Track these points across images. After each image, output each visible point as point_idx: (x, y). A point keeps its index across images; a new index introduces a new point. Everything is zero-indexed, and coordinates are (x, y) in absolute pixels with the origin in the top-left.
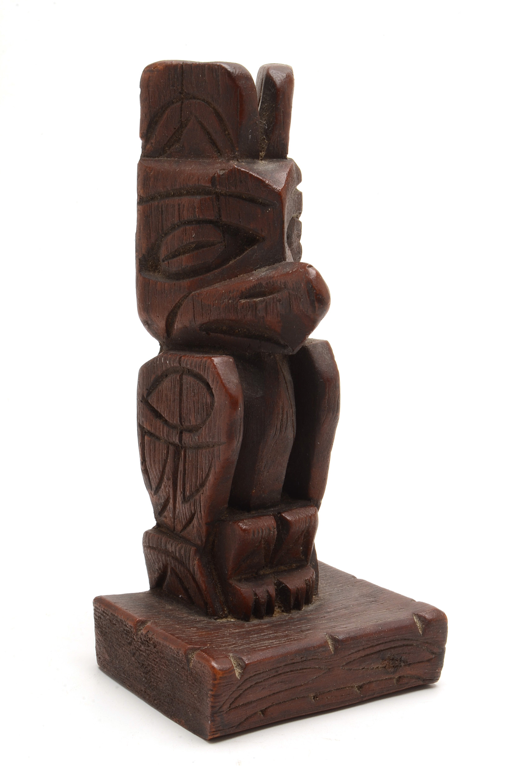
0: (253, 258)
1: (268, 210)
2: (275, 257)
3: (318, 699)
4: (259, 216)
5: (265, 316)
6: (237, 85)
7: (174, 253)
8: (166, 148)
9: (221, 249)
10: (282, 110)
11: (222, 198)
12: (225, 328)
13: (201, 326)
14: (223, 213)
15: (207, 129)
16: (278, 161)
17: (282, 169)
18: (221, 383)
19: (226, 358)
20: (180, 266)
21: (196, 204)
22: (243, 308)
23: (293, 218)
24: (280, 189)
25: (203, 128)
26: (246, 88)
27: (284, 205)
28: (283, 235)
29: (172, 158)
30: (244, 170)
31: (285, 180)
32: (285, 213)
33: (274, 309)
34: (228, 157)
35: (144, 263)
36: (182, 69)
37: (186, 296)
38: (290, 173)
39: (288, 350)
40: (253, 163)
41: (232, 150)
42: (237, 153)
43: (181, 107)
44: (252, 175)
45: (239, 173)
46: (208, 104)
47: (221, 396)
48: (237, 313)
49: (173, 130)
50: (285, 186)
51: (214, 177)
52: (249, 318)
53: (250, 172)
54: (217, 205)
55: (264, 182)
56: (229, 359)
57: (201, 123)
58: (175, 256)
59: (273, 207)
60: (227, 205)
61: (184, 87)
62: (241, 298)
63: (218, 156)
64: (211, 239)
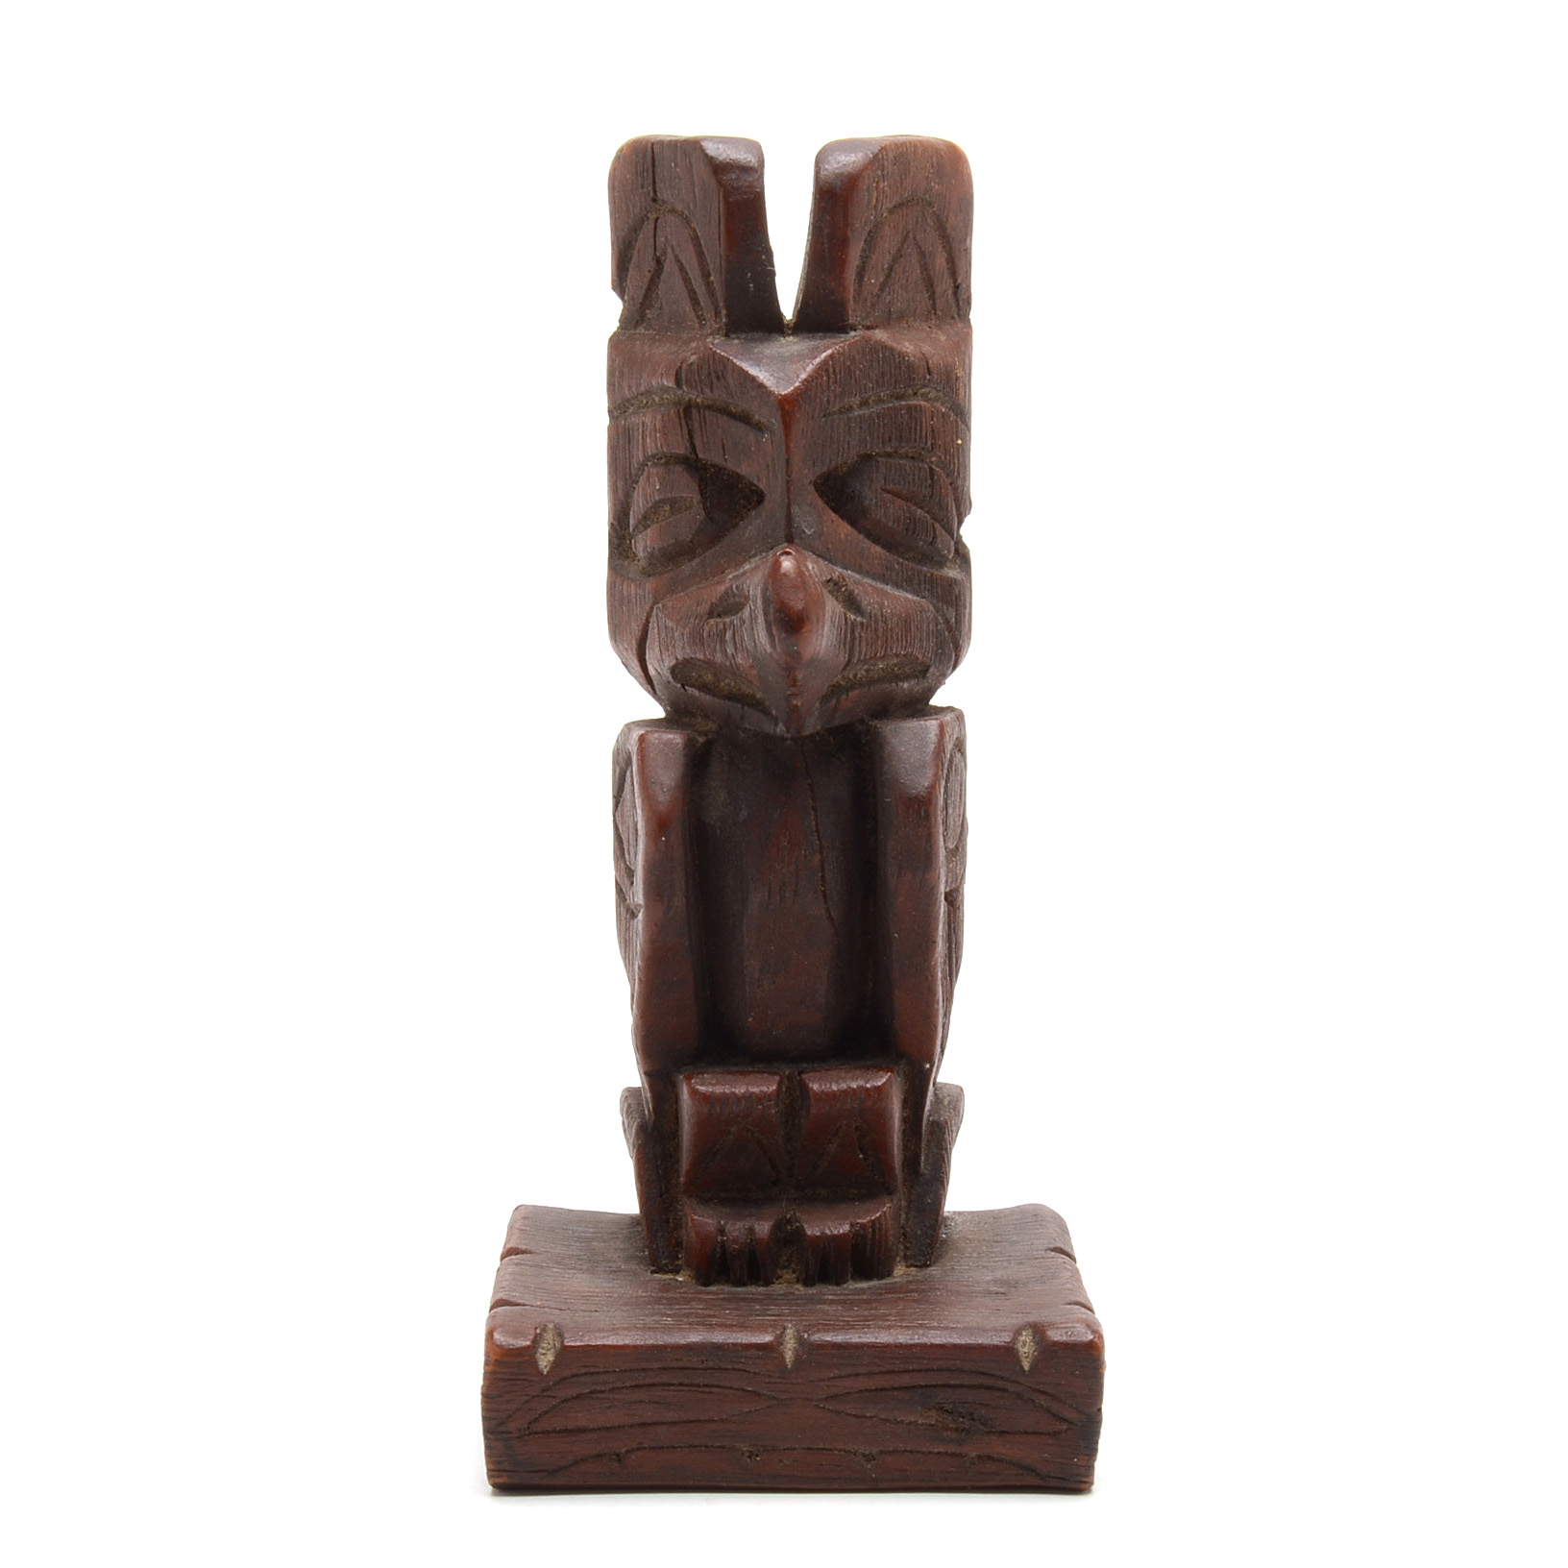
0: (746, 536)
1: (765, 437)
2: (775, 535)
3: (758, 1459)
4: (753, 449)
5: (735, 653)
6: (720, 183)
7: (645, 521)
8: (647, 311)
9: (701, 516)
10: (826, 231)
11: (694, 411)
12: (709, 678)
13: (673, 670)
14: (697, 442)
15: (687, 273)
16: (825, 338)
17: (814, 353)
18: (640, 785)
19: (671, 736)
20: (645, 547)
21: (657, 423)
22: (710, 635)
23: (870, 456)
24: (783, 393)
25: (682, 269)
26: (738, 188)
27: (787, 426)
28: (788, 490)
29: (650, 332)
30: (723, 354)
31: (803, 376)
32: (792, 445)
33: (742, 639)
34: (711, 328)
35: (616, 541)
36: (653, 152)
37: (652, 608)
38: (825, 362)
39: (781, 729)
40: (762, 341)
41: (717, 314)
42: (724, 320)
43: (655, 228)
44: (734, 364)
45: (714, 359)
46: (687, 221)
47: (639, 811)
48: (703, 645)
49: (649, 275)
50: (796, 389)
51: (680, 368)
52: (719, 658)
53: (731, 358)
54: (687, 425)
55: (753, 379)
56: (676, 738)
57: (678, 261)
58: (646, 527)
59: (771, 432)
60: (703, 424)
61: (657, 189)
62: (711, 615)
63: (702, 327)
64: (685, 495)
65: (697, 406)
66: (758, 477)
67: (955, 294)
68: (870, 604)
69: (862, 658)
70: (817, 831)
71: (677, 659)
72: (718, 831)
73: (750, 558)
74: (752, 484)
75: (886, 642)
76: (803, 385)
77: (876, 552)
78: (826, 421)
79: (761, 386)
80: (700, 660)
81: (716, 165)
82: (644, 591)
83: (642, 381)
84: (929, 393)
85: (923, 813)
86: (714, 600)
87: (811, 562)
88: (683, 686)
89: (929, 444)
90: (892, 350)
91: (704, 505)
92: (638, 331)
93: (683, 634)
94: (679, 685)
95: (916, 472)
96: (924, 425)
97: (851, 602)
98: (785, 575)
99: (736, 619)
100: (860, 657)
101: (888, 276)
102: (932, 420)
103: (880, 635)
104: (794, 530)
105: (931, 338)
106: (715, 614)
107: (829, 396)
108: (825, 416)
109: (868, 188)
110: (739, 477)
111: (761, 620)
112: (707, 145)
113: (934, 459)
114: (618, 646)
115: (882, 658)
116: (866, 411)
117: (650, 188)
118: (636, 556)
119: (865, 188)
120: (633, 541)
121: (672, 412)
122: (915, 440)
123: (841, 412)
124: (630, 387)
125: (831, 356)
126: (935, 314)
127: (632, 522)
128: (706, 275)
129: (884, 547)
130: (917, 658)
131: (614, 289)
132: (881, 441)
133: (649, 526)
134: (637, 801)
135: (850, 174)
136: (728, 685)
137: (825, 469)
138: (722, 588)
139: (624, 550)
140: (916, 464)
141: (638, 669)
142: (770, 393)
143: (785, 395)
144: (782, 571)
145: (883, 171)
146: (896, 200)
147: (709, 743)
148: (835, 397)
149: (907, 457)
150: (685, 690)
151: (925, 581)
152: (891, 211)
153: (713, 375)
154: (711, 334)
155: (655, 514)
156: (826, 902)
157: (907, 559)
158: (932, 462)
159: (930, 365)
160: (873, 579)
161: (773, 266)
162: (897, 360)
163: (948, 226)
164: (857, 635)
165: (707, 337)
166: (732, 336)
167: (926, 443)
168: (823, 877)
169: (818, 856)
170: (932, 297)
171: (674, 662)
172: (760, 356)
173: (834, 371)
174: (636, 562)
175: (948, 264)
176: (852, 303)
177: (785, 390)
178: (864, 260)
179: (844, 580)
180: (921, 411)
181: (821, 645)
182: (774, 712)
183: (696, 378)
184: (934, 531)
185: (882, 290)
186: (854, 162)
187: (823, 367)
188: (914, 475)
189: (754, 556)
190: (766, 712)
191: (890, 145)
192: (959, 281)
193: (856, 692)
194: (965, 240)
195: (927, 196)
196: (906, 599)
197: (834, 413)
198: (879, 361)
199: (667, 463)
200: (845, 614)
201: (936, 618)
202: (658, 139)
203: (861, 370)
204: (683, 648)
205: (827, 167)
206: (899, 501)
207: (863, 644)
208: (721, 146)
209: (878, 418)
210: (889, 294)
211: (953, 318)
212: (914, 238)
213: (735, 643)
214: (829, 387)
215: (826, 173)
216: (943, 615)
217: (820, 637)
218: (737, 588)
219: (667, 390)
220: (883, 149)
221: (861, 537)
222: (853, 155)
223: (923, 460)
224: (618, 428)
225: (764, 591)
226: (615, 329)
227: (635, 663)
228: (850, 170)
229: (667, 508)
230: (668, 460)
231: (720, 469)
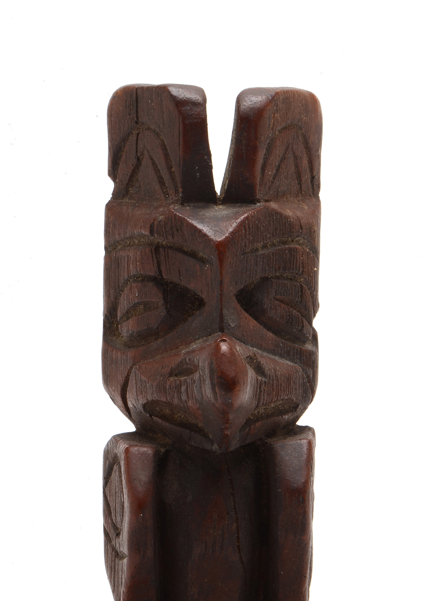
0: (193, 326)
1: (206, 267)
2: (212, 327)
4: (198, 274)
5: (187, 400)
6: (180, 112)
7: (127, 315)
8: (130, 189)
9: (164, 313)
10: (244, 142)
11: (161, 250)
12: (167, 411)
13: (144, 406)
14: (163, 269)
15: (157, 166)
16: (242, 206)
17: (236, 216)
18: (126, 480)
19: (145, 449)
20: (128, 331)
21: (137, 257)
22: (170, 388)
23: (267, 278)
24: (219, 240)
25: (154, 164)
26: (192, 115)
27: (221, 261)
28: (221, 300)
29: (133, 201)
30: (180, 215)
31: (231, 230)
32: (224, 272)
33: (193, 392)
34: (172, 199)
35: (108, 325)
36: (137, 94)
37: (131, 368)
38: (243, 222)
39: (215, 447)
40: (204, 208)
41: (176, 191)
42: (181, 195)
43: (137, 139)
44: (188, 222)
45: (175, 218)
46: (158, 135)
47: (126, 496)
48: (166, 393)
49: (132, 167)
50: (227, 237)
51: (153, 223)
52: (176, 401)
53: (186, 218)
54: (157, 258)
55: (200, 231)
56: (147, 450)
57: (152, 159)
58: (128, 318)
59: (211, 263)
60: (166, 258)
61: (139, 116)
62: (171, 375)
63: (166, 198)
64: (154, 300)
65: (163, 246)
66: (201, 291)
67: (312, 182)
68: (269, 369)
69: (264, 403)
70: (235, 508)
71: (148, 400)
72: (173, 508)
73: (195, 340)
74: (196, 294)
75: (278, 392)
76: (231, 235)
77: (270, 336)
78: (244, 257)
79: (205, 235)
80: (163, 402)
81: (177, 101)
82: (127, 357)
83: (128, 231)
84: (300, 239)
85: (301, 499)
86: (173, 366)
87: (238, 346)
88: (150, 416)
89: (301, 271)
90: (281, 214)
91: (166, 306)
92: (124, 201)
93: (152, 385)
94: (148, 415)
95: (293, 288)
96: (298, 259)
97: (259, 369)
98: (223, 354)
99: (188, 379)
100: (263, 402)
101: (278, 170)
102: (302, 256)
103: (275, 388)
104: (224, 324)
105: (300, 207)
106: (174, 374)
107: (245, 243)
108: (243, 254)
109: (269, 117)
110: (187, 290)
111: (208, 382)
112: (171, 89)
113: (302, 280)
114: (109, 389)
115: (275, 402)
116: (265, 251)
117: (135, 115)
118: (120, 334)
119: (267, 117)
120: (120, 326)
121: (147, 250)
122: (293, 269)
123: (252, 252)
124: (119, 234)
125: (247, 218)
126: (301, 193)
127: (119, 314)
128: (170, 168)
129: (273, 333)
130: (293, 400)
131: (110, 175)
132: (274, 269)
133: (130, 318)
134: (124, 490)
135: (258, 108)
136: (180, 417)
137: (242, 287)
138: (179, 359)
139: (113, 331)
140: (293, 283)
141: (120, 402)
142: (211, 240)
143: (220, 241)
144: (222, 352)
145: (277, 107)
146: (284, 125)
147: (167, 452)
148: (249, 242)
149: (288, 278)
150: (152, 418)
151: (297, 353)
152: (280, 132)
153: (174, 229)
154: (172, 203)
155: (134, 311)
156: (240, 552)
157: (286, 340)
158: (301, 281)
159: (302, 224)
160: (268, 353)
161: (211, 162)
162: (284, 221)
163: (310, 141)
164: (262, 389)
165: (170, 204)
166: (186, 204)
167: (299, 271)
168: (238, 537)
169: (235, 524)
170: (300, 183)
171: (145, 401)
172: (204, 217)
173: (249, 227)
174: (120, 338)
175: (309, 164)
176: (258, 186)
177: (219, 238)
178: (265, 160)
179: (255, 356)
180: (296, 251)
181: (245, 398)
182: (211, 436)
183: (163, 230)
184: (303, 323)
185: (274, 178)
186: (260, 101)
187: (242, 224)
188: (292, 290)
189: (198, 339)
190: (205, 436)
191: (281, 92)
192: (314, 174)
193: (260, 423)
194: (318, 150)
195: (300, 123)
196: (288, 365)
197: (248, 253)
198: (274, 221)
199: (143, 281)
200: (257, 377)
201: (303, 375)
202: (140, 86)
203: (264, 227)
204: (152, 394)
205: (244, 103)
206: (283, 305)
207: (266, 394)
208: (180, 90)
209: (273, 255)
210: (278, 181)
211: (310, 196)
212: (292, 148)
213: (187, 394)
214: (246, 237)
215: (244, 107)
216: (306, 373)
217: (245, 393)
218: (189, 359)
219: (143, 236)
220: (277, 94)
221: (262, 327)
222: (260, 97)
223: (296, 281)
224: (111, 258)
225: (211, 364)
226: (109, 199)
227: (119, 399)
228: (259, 106)
229: (142, 307)
230: (144, 279)
231: (176, 284)
